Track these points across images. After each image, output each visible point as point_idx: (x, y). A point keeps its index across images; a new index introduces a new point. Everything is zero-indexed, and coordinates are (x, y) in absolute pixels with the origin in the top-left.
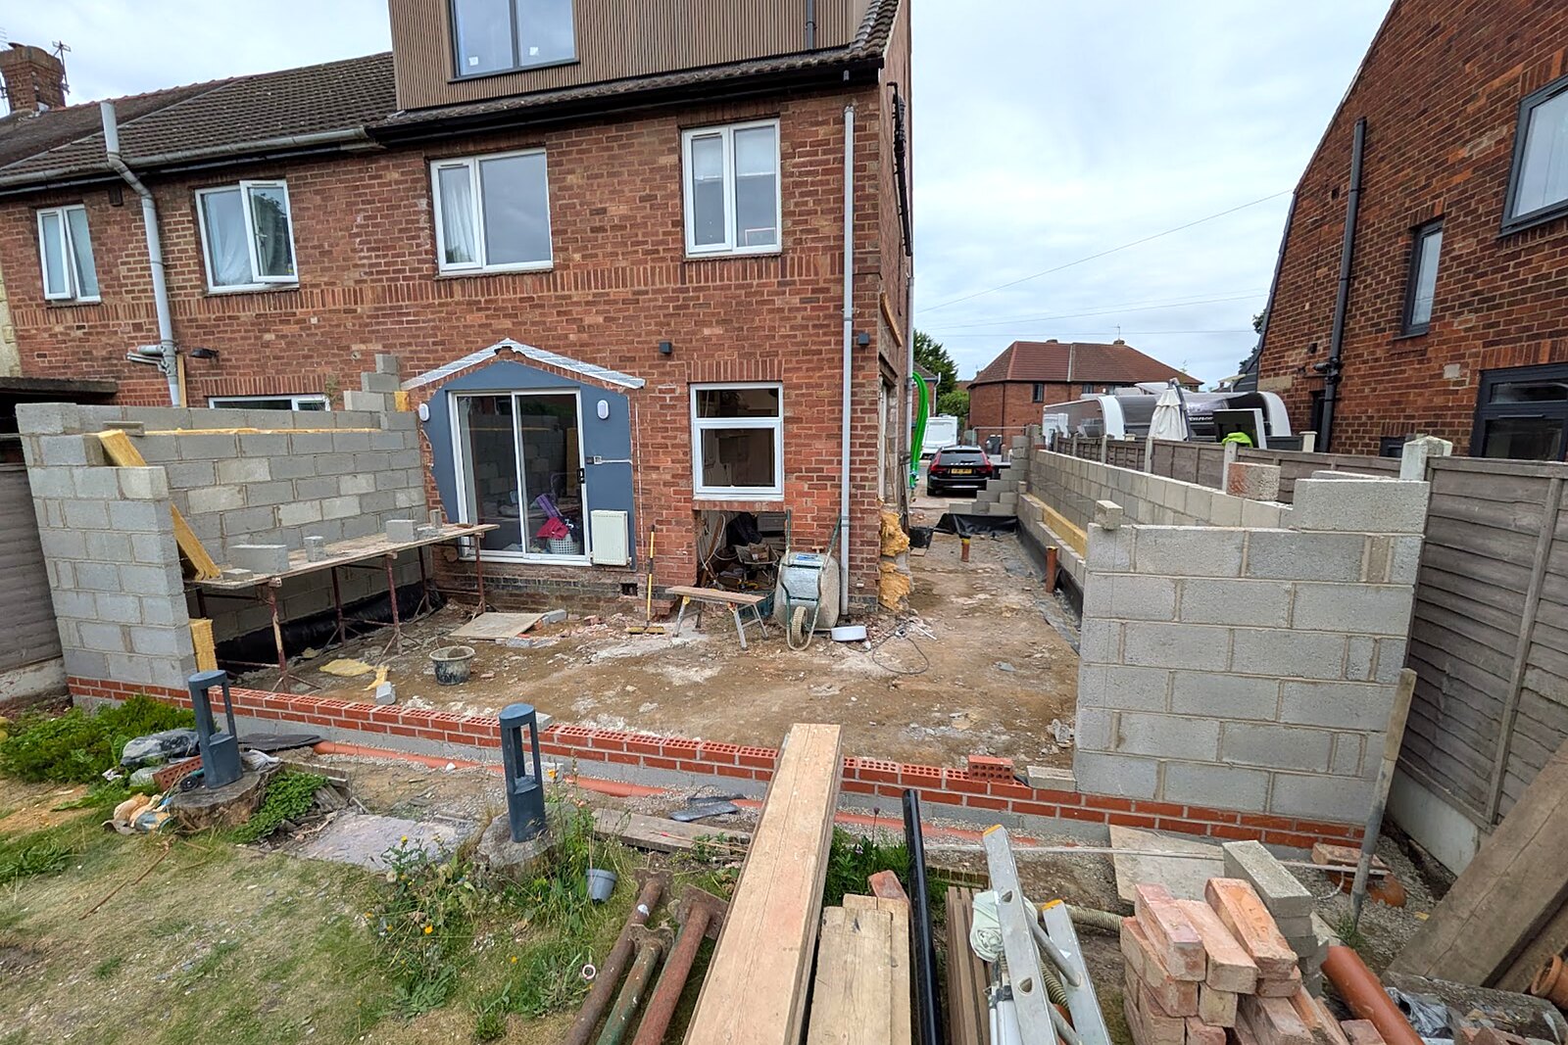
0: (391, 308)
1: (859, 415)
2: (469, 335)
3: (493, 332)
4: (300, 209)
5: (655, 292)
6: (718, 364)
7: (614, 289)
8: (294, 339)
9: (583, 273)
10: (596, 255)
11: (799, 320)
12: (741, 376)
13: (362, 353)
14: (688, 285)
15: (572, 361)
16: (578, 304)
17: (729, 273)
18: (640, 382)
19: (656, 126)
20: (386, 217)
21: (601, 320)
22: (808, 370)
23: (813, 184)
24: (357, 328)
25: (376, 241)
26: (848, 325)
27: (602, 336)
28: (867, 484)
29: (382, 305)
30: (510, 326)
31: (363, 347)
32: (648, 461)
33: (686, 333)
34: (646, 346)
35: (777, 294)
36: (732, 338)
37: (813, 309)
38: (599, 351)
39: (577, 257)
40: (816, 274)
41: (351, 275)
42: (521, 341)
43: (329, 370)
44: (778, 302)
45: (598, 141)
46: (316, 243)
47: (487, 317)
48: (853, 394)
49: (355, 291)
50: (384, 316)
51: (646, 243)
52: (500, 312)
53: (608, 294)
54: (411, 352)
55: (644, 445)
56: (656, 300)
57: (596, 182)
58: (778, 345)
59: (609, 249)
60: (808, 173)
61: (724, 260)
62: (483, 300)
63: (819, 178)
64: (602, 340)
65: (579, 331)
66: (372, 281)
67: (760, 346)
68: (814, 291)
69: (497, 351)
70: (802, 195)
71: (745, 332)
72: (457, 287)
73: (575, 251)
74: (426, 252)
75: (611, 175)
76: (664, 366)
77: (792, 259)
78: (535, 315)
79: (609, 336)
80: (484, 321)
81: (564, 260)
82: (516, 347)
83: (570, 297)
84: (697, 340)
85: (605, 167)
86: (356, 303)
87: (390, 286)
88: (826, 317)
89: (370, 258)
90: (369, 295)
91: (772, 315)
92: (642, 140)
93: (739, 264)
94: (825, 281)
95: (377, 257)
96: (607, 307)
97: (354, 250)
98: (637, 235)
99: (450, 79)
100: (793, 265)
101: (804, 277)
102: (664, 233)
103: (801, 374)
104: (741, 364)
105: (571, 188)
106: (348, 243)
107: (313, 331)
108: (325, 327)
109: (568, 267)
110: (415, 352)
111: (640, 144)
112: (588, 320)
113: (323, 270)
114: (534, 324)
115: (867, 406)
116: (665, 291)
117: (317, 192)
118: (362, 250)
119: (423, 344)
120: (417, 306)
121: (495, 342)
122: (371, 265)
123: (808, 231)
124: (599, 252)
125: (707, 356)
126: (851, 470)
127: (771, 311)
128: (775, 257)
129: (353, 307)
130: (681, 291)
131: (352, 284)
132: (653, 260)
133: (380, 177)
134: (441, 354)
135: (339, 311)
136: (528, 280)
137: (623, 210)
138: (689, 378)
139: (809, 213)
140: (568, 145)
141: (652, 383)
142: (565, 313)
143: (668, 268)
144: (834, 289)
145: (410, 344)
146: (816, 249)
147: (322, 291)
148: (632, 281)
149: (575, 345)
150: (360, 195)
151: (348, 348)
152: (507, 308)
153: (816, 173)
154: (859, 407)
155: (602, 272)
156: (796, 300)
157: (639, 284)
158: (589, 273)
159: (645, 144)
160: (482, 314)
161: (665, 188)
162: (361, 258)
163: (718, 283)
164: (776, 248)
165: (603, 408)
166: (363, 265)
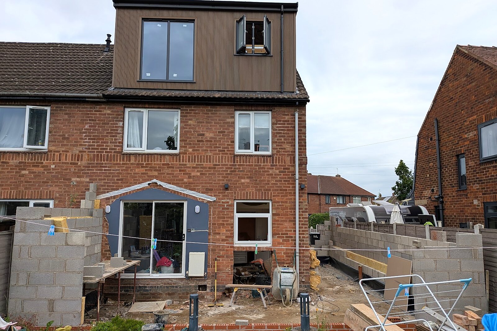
0: (97, 164)
1: (301, 213)
2: (136, 177)
3: (148, 176)
4: (55, 120)
5: (222, 165)
6: (247, 193)
7: (205, 163)
8: (40, 174)
9: (192, 156)
10: (199, 150)
11: (278, 179)
12: (256, 197)
13: (77, 182)
14: (236, 164)
15: (184, 189)
16: (189, 167)
17: (252, 160)
18: (214, 199)
19: (226, 108)
20: (101, 127)
21: (199, 174)
22: (282, 196)
23: (284, 133)
24: (77, 171)
25: (93, 136)
26: (297, 182)
27: (199, 180)
28: (305, 239)
29: (92, 162)
30: (157, 174)
31: (78, 179)
32: (216, 231)
33: (234, 181)
34: (217, 185)
35: (270, 169)
36: (253, 183)
37: (284, 175)
38: (197, 186)
39: (191, 150)
40: (285, 163)
41: (78, 149)
42: (161, 181)
43: (57, 189)
44: (271, 172)
45: (202, 110)
46: (61, 134)
47: (146, 170)
48: (299, 206)
49: (79, 156)
50: (92, 167)
51: (220, 147)
52: (153, 168)
53: (202, 165)
54: (104, 183)
55: (214, 224)
56: (223, 168)
57: (201, 124)
58: (271, 187)
59: (205, 148)
60: (282, 130)
61: (251, 156)
62: (145, 163)
63: (286, 132)
64: (198, 181)
65: (189, 178)
66: (89, 152)
67: (264, 187)
68: (284, 169)
69: (149, 184)
70: (280, 136)
71: (258, 182)
72: (133, 158)
73: (190, 148)
74: (119, 143)
75: (207, 123)
76: (225, 193)
77: (276, 157)
78: (170, 171)
79: (202, 180)
80: (144, 172)
81: (185, 151)
82: (159, 183)
83: (186, 165)
84: (239, 184)
85: (205, 120)
86: (78, 160)
87: (98, 155)
88: (288, 178)
89: (90, 142)
90: (85, 156)
91: (268, 176)
92: (221, 112)
93: (256, 158)
94: (288, 166)
95: (93, 142)
96: (202, 169)
97: (82, 139)
98: (216, 144)
99: (138, 80)
100: (276, 160)
101: (280, 164)
102: (228, 145)
103: (279, 198)
104: (256, 193)
105: (190, 125)
106: (79, 135)
107: (51, 171)
108: (59, 169)
109: (186, 153)
110: (107, 183)
111: (220, 114)
112: (193, 174)
113: (62, 145)
114: (168, 174)
115: (304, 210)
116: (227, 165)
117: (66, 114)
118: (86, 139)
119: (111, 180)
120: (111, 164)
121: (148, 180)
122: (89, 145)
123: (282, 149)
124: (200, 149)
125: (243, 190)
126: (299, 234)
127: (268, 175)
128: (270, 156)
129: (76, 162)
130: (233, 165)
131: (77, 152)
132: (222, 154)
133: (101, 111)
134: (120, 184)
135: (68, 163)
136: (167, 157)
137: (212, 135)
138: (235, 198)
139: (282, 143)
140: (190, 110)
141: (219, 199)
142: (183, 171)
143: (228, 157)
144: (292, 169)
145: (105, 179)
146: (285, 155)
147: (60, 154)
148: (213, 160)
149: (187, 183)
150: (89, 117)
151: (70, 179)
152: (156, 167)
153: (285, 130)
154: (301, 210)
155: (201, 156)
156: (277, 171)
157: (216, 162)
158: (195, 157)
159: (222, 114)
160: (144, 169)
161: (229, 129)
162: (84, 142)
163: (248, 164)
164: (269, 153)
165: (197, 209)
166: (86, 145)
